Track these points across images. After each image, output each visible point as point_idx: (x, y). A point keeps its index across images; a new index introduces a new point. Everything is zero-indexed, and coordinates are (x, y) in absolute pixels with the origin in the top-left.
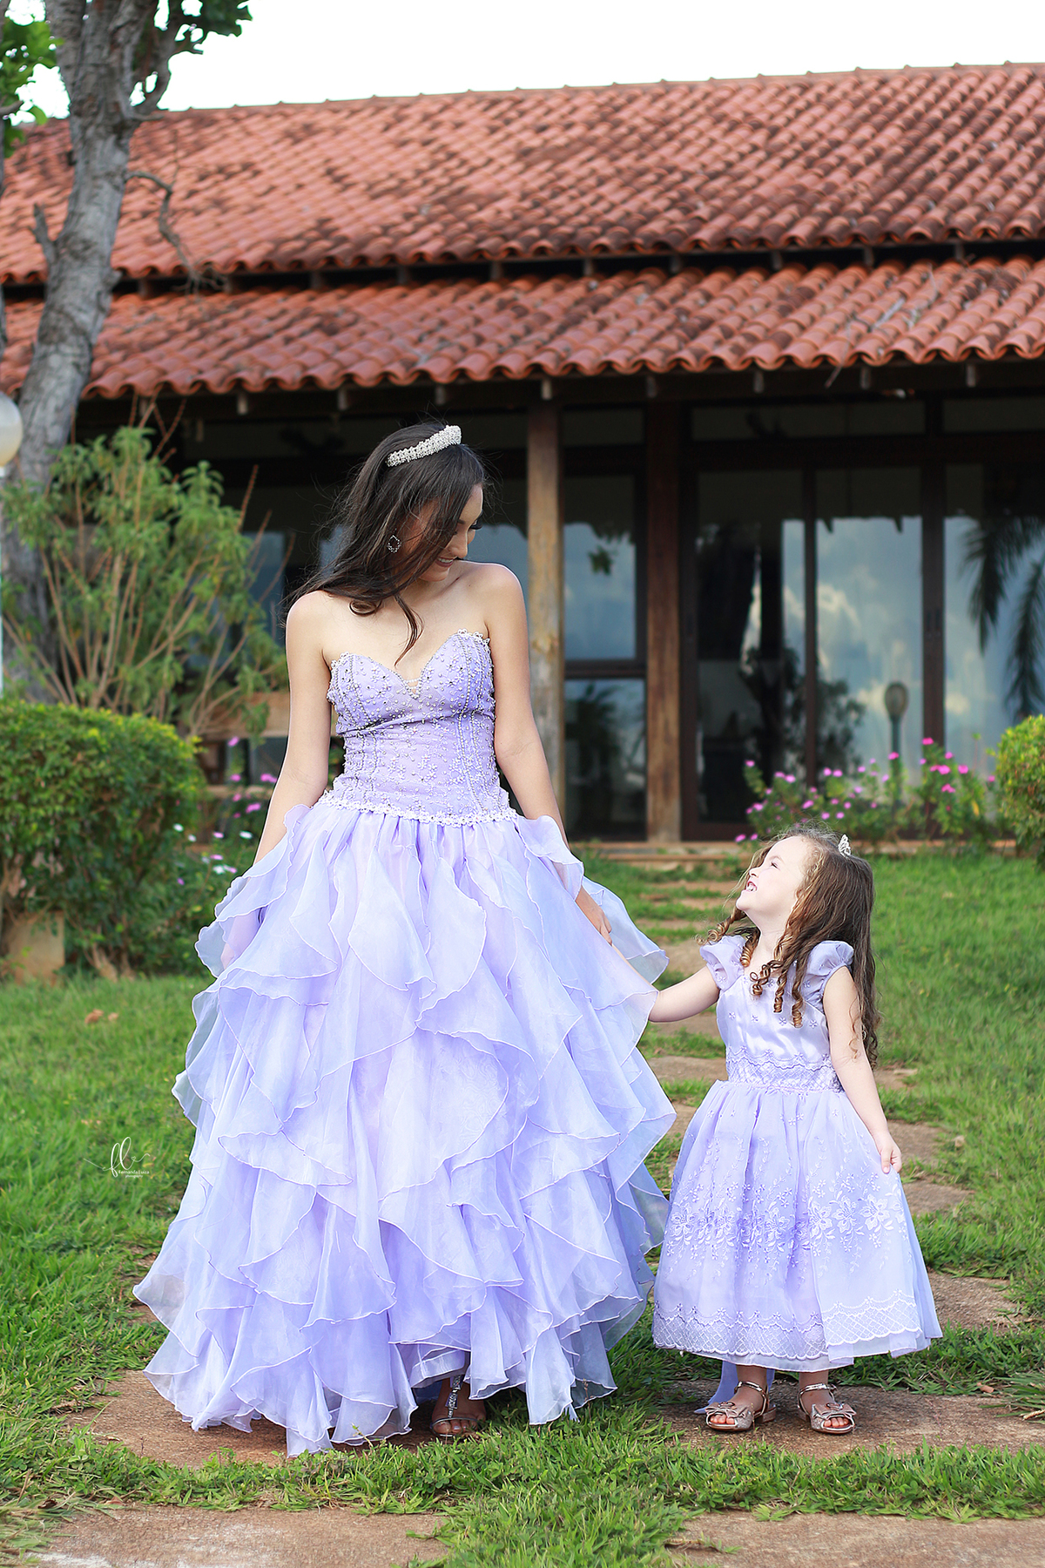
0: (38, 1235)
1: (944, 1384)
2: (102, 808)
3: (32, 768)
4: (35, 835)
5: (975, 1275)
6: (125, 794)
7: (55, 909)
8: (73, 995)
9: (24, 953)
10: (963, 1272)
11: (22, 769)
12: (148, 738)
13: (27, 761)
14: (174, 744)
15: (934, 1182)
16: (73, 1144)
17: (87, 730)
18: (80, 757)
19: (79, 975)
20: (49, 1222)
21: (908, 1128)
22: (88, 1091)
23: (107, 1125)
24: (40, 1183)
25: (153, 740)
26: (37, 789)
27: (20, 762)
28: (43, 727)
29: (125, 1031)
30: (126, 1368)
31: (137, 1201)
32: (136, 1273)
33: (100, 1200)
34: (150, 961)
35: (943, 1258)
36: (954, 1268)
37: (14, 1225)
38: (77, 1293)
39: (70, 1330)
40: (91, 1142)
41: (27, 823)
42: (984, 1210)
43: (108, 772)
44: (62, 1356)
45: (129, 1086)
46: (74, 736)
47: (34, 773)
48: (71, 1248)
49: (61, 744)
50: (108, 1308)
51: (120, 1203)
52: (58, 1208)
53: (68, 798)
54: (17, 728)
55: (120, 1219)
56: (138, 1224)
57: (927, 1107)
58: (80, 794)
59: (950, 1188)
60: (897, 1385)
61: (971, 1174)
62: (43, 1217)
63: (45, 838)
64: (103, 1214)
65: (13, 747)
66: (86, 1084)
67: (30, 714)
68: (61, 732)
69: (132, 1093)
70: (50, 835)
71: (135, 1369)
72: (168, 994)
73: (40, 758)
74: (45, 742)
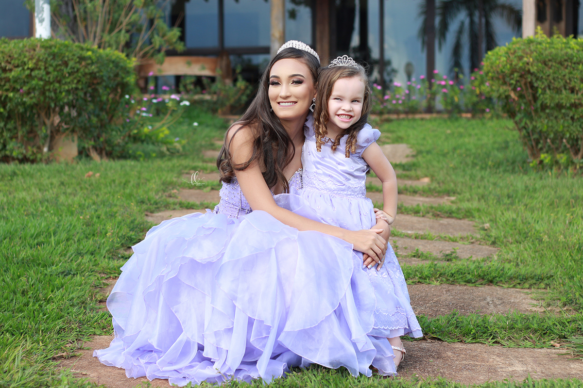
0: (54, 268)
1: (534, 342)
2: (93, 87)
3: (62, 68)
4: (64, 98)
5: (514, 287)
6: (103, 81)
7: (73, 131)
8: (80, 167)
9: (60, 150)
10: (507, 286)
11: (58, 68)
12: (113, 58)
13: (60, 65)
14: (125, 61)
15: (480, 244)
16: (74, 226)
17: (87, 53)
18: (83, 63)
19: (84, 159)
20: (60, 261)
21: (459, 221)
22: (84, 205)
23: (92, 217)
24: (58, 243)
25: (116, 59)
26: (64, 77)
27: (57, 66)
28: (67, 50)
29: (102, 180)
30: (94, 334)
31: (103, 252)
32: (102, 286)
33: (86, 251)
34: (115, 153)
35: (497, 279)
36: (503, 284)
37: (42, 263)
38: (71, 296)
39: (66, 315)
40: (83, 225)
41: (61, 92)
42: (510, 256)
43: (96, 70)
44: (60, 328)
45: (103, 202)
46: (81, 55)
47: (63, 70)
48: (70, 274)
49: (75, 58)
50: (86, 304)
51: (95, 253)
52: (65, 255)
53: (79, 81)
54: (56, 50)
55: (95, 260)
56: (104, 262)
57: (467, 212)
58: (84, 80)
59: (487, 247)
60: (493, 343)
61: (497, 240)
62: (57, 259)
63: (68, 99)
64: (87, 258)
65: (54, 59)
66: (83, 202)
67: (62, 45)
68: (75, 53)
69: (104, 205)
70: (71, 97)
71: (99, 335)
72: (122, 166)
73: (66, 64)
74: (68, 57)
